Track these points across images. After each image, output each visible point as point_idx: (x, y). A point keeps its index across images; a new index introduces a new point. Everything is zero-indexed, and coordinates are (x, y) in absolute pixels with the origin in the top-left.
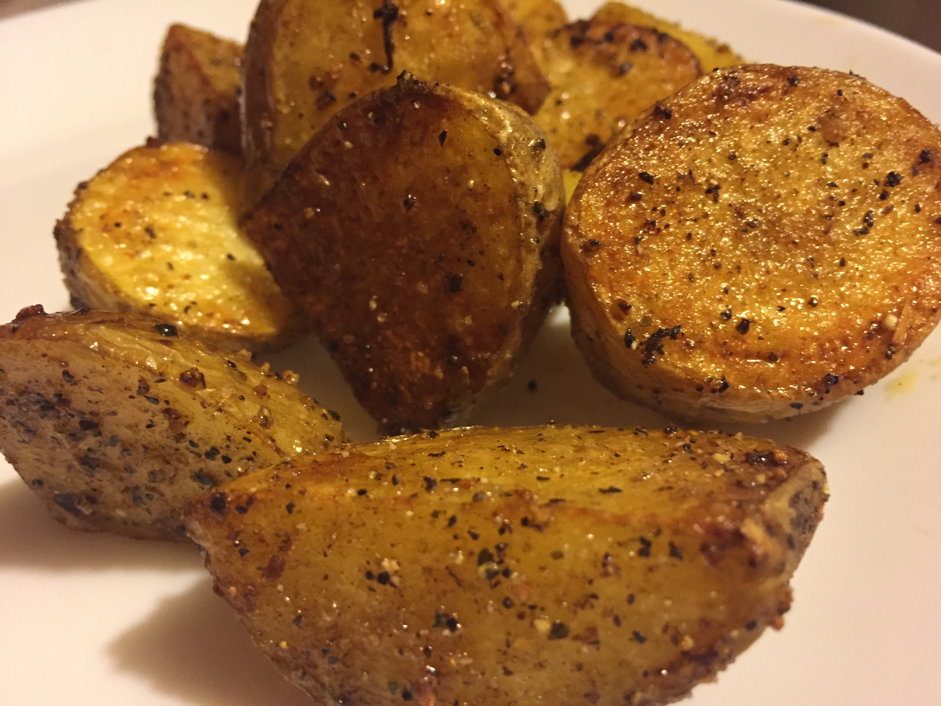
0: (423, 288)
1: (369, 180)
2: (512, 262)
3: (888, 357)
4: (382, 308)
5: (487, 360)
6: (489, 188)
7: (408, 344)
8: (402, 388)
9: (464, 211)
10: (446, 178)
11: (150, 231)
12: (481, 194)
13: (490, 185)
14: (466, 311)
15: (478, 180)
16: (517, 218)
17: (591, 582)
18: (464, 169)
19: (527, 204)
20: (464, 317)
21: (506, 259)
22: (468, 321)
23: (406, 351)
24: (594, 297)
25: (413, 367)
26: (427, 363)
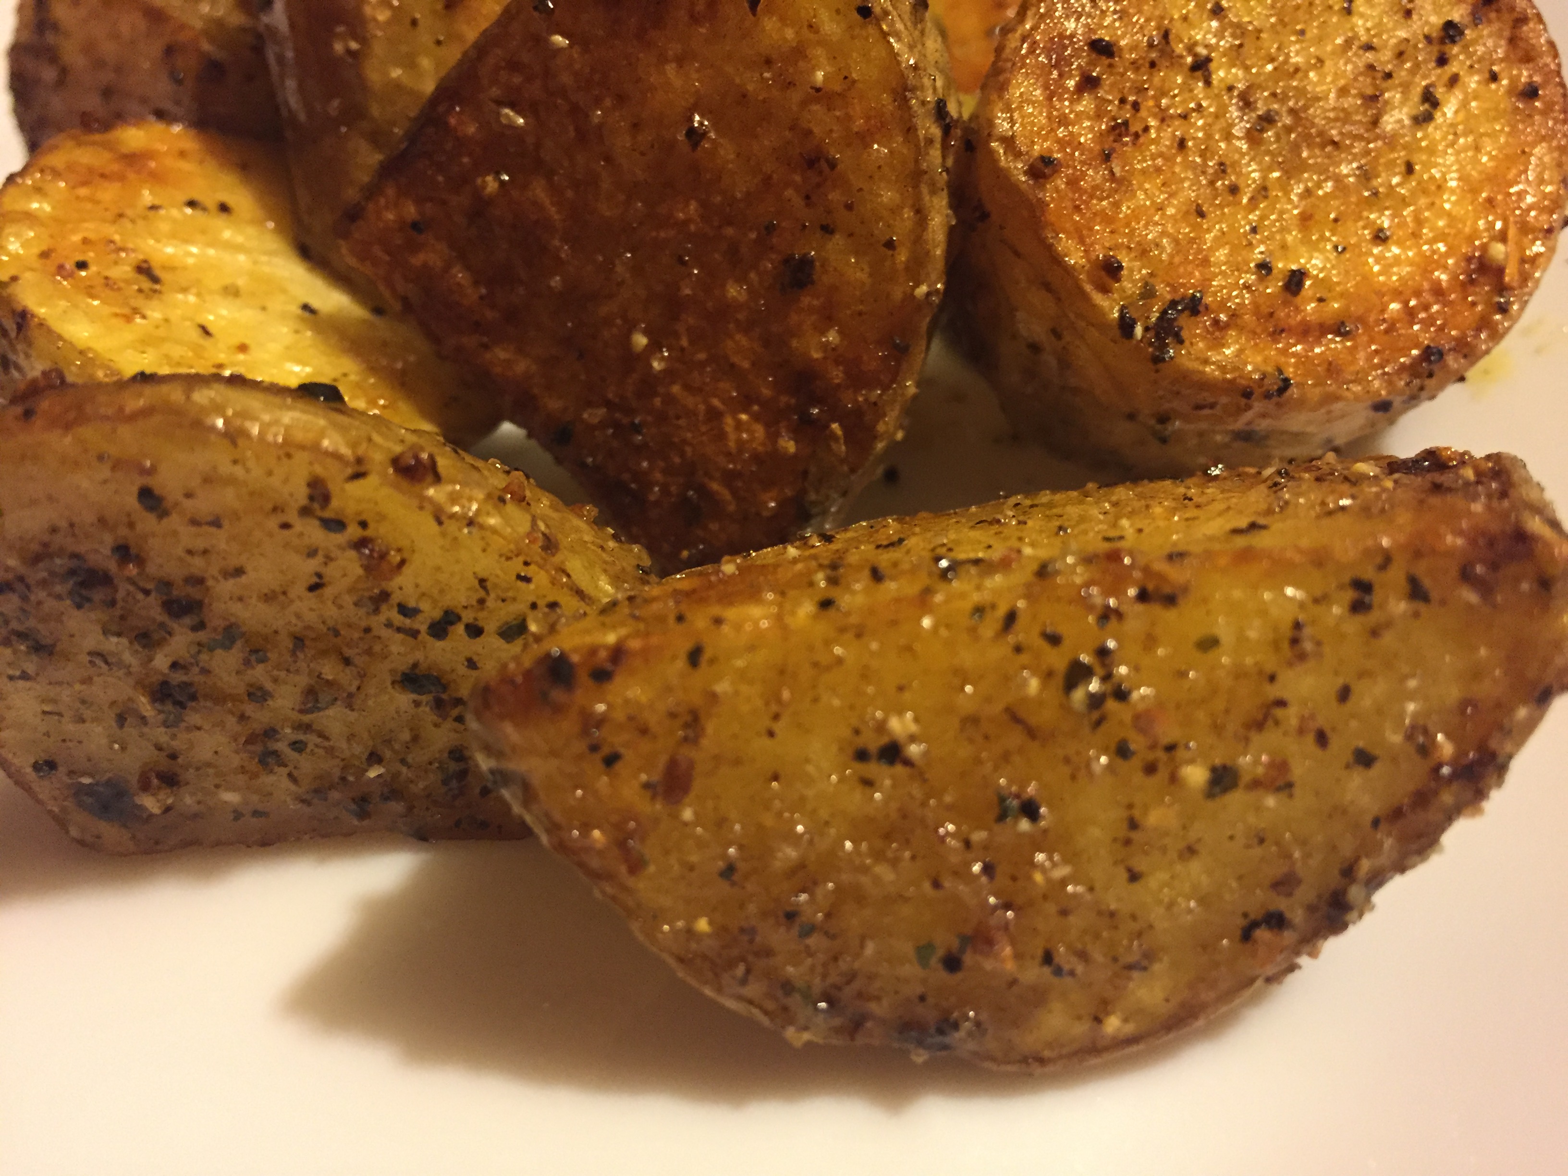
0: (734, 291)
1: (608, 102)
2: (908, 213)
3: (1503, 309)
4: (658, 343)
5: (875, 404)
6: (854, 82)
7: (716, 402)
8: (715, 486)
9: (809, 133)
10: (767, 75)
11: (145, 270)
12: (839, 95)
13: (854, 76)
14: (828, 318)
15: (831, 68)
16: (910, 130)
17: (1272, 678)
18: (799, 52)
19: (923, 103)
20: (823, 333)
21: (895, 211)
22: (832, 337)
23: (714, 415)
24: (1057, 260)
25: (732, 444)
26: (759, 431)
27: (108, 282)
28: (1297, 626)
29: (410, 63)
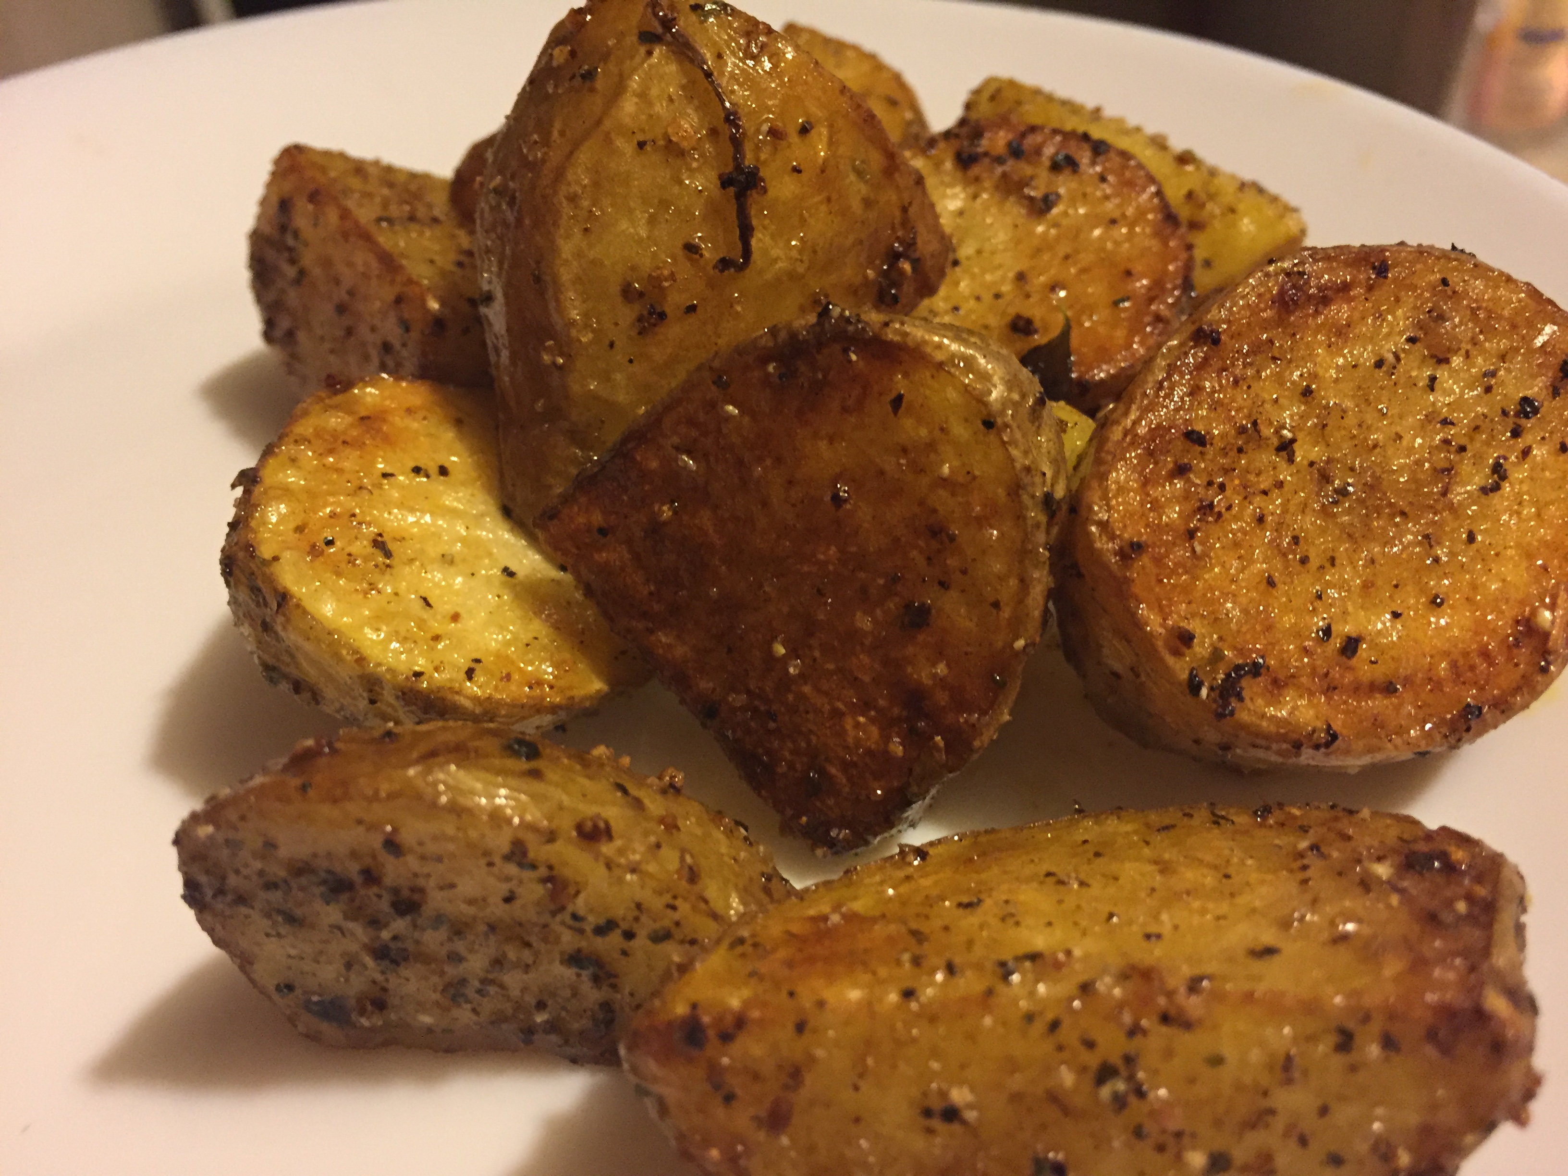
0: (864, 623)
1: (768, 462)
2: (1013, 582)
3: (1545, 670)
4: (794, 652)
5: (974, 725)
6: (975, 478)
7: (840, 705)
8: (833, 771)
9: (935, 511)
10: (903, 461)
11: (379, 543)
12: (962, 485)
13: (977, 473)
14: (939, 653)
15: (956, 463)
16: (1020, 517)
17: (1265, 1093)
18: (931, 446)
19: (1033, 497)
20: (934, 665)
21: (1001, 578)
22: (941, 669)
23: (837, 714)
24: (1138, 624)
25: (850, 740)
26: (874, 731)
27: (351, 558)
28: (1289, 1059)
29: (606, 377)
